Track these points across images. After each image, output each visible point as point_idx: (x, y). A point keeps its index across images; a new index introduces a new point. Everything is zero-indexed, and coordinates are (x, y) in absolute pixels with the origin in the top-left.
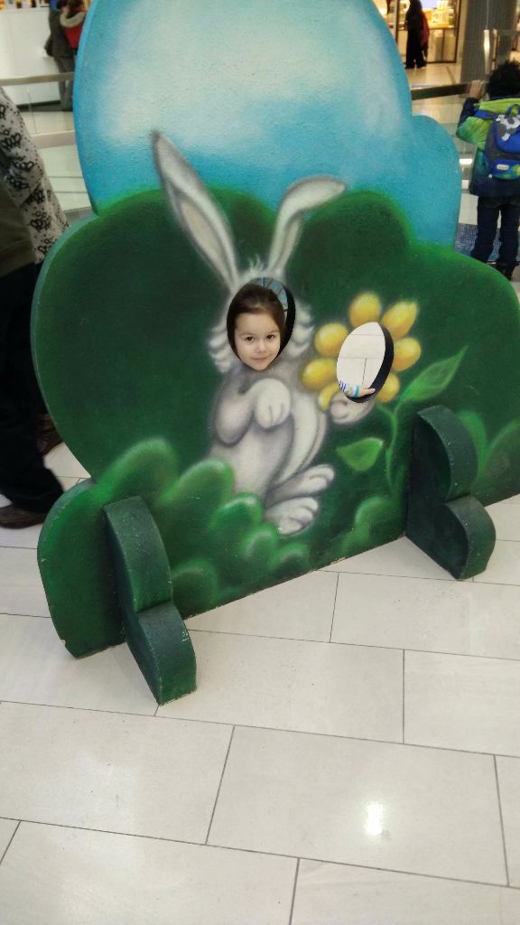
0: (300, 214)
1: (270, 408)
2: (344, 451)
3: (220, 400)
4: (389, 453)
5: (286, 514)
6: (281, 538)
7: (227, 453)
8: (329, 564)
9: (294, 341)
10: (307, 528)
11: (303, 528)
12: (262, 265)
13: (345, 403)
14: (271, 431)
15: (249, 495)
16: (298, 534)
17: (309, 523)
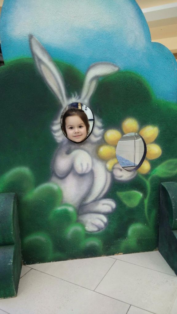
0: (96, 77)
1: (82, 164)
2: (121, 194)
3: (56, 155)
4: (146, 201)
5: (89, 220)
6: (86, 232)
7: (59, 182)
8: (113, 255)
9: (93, 134)
10: (101, 231)
11: (99, 230)
12: (78, 97)
13: (121, 170)
14: (82, 176)
15: (70, 205)
16: (95, 233)
17: (102, 228)
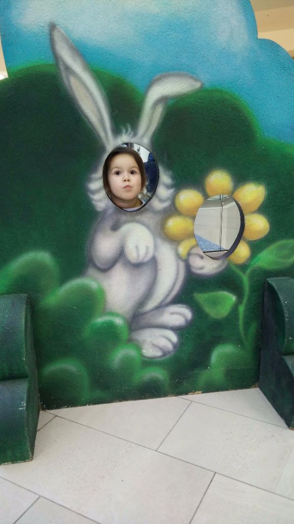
0: (163, 99)
1: (137, 247)
2: (201, 298)
3: (95, 231)
4: (241, 309)
5: (149, 340)
6: (145, 359)
7: (100, 276)
8: (187, 394)
9: (157, 197)
10: (168, 356)
11: (164, 355)
12: (132, 133)
13: (202, 257)
14: (137, 266)
15: (117, 315)
16: (159, 359)
17: (169, 352)
